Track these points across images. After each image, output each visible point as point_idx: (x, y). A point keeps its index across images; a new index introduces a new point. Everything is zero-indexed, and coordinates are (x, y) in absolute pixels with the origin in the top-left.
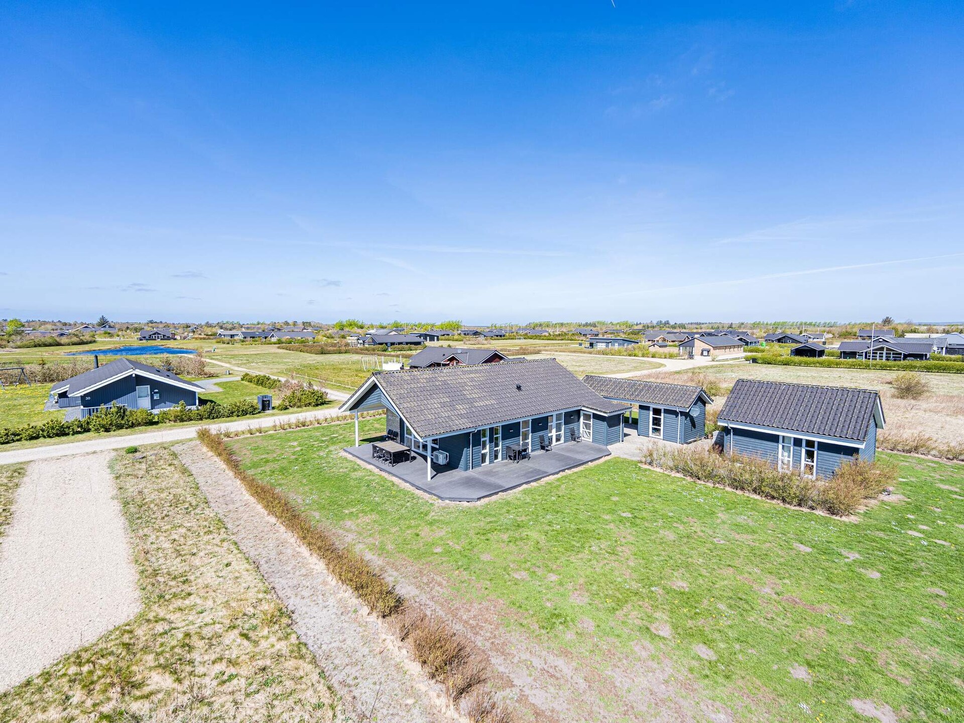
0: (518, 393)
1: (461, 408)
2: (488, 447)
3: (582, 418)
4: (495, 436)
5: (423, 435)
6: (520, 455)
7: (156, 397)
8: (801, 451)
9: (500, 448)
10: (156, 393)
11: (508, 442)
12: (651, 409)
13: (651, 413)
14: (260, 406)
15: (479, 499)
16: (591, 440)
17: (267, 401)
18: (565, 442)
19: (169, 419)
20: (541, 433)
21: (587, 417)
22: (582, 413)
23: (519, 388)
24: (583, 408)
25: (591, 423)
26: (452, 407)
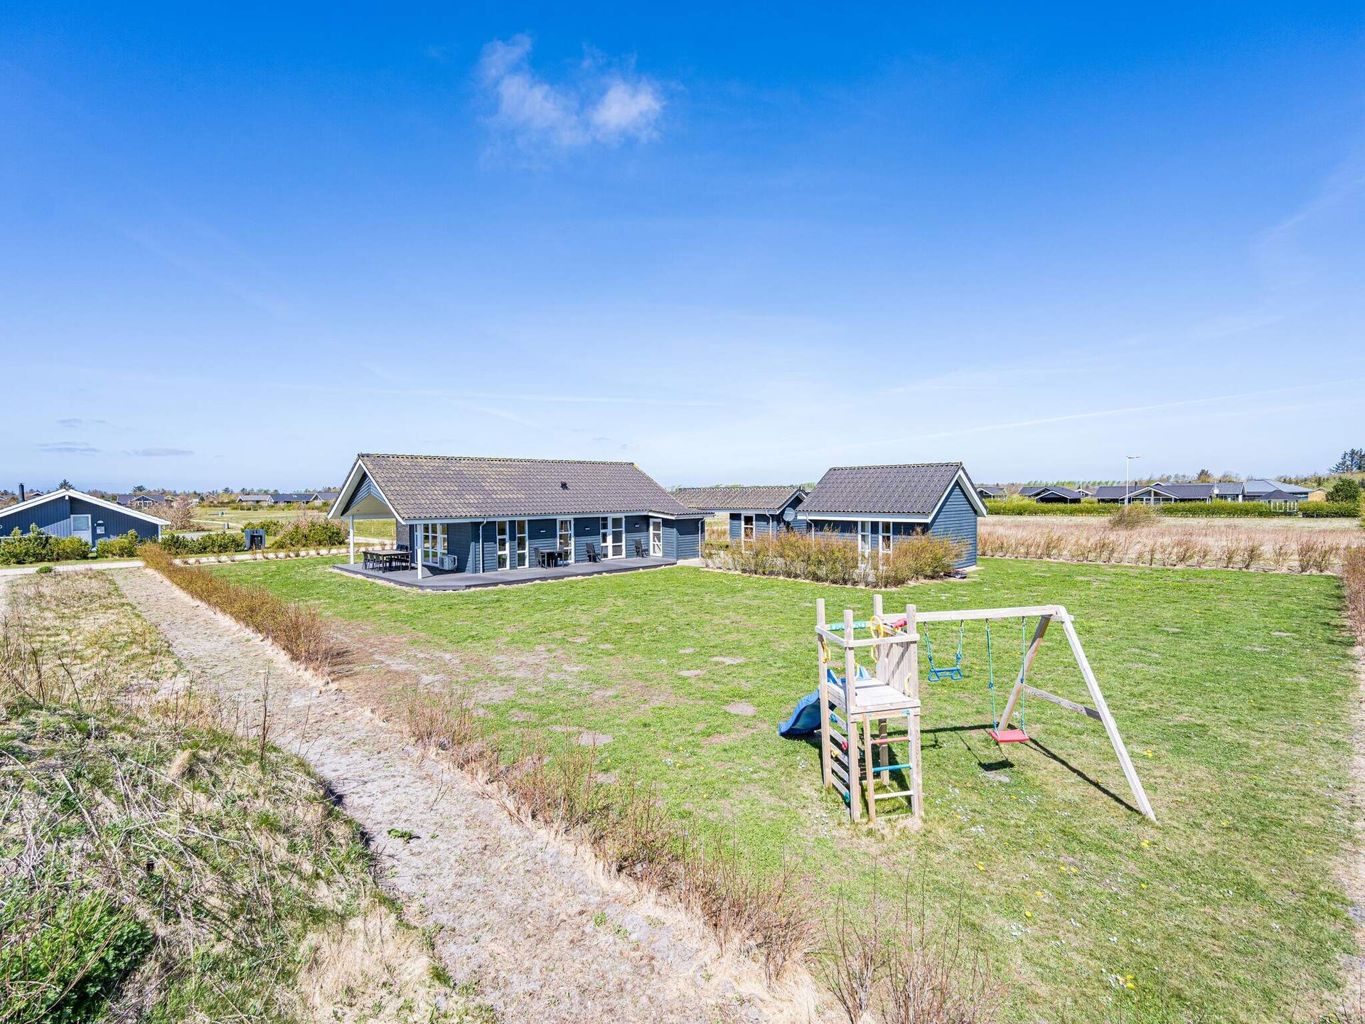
0: (561, 491)
1: (471, 498)
2: (507, 545)
3: (651, 528)
4: (518, 535)
5: (406, 517)
6: (552, 559)
7: (100, 531)
8: (878, 538)
9: (526, 551)
10: (100, 525)
11: (538, 543)
12: (743, 517)
13: (743, 522)
14: (248, 543)
15: (469, 587)
16: (661, 555)
17: (258, 536)
18: (627, 557)
19: (111, 552)
20: (589, 539)
21: (657, 526)
22: (652, 521)
23: (564, 486)
24: (650, 514)
25: (661, 532)
26: (460, 495)
